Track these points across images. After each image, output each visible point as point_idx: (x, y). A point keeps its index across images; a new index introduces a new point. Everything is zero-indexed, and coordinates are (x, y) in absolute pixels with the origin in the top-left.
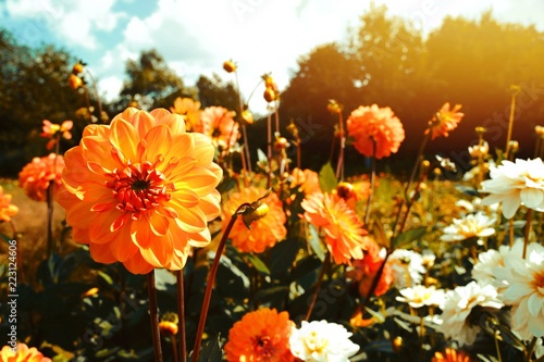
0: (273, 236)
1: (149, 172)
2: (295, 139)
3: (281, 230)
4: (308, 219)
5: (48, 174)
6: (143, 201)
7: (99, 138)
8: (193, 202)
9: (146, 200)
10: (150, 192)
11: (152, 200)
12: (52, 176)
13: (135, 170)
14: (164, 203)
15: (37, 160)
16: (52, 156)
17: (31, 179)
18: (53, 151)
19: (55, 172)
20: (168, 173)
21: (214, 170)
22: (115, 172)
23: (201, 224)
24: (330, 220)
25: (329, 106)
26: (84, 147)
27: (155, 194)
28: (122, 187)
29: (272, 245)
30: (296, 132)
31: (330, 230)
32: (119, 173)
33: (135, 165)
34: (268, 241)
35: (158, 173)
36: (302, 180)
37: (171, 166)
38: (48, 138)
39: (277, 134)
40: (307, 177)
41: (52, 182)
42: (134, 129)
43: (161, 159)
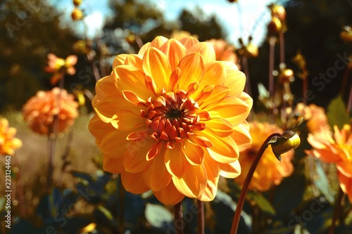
0: (279, 173)
1: (184, 101)
2: (301, 72)
3: (287, 167)
4: (317, 155)
5: (52, 108)
6: (178, 130)
7: (131, 67)
8: (226, 131)
9: (181, 129)
10: (185, 121)
11: (187, 129)
12: (56, 111)
13: (169, 99)
14: (198, 132)
15: (41, 94)
16: (56, 91)
17: (36, 114)
18: (57, 85)
19: (59, 107)
20: (201, 101)
21: (244, 99)
22: (150, 100)
23: (233, 154)
24: (342, 156)
25: (343, 34)
26: (117, 76)
27: (190, 123)
28: (157, 115)
29: (277, 182)
30: (303, 63)
31: (343, 167)
32: (154, 101)
33: (168, 94)
34: (274, 178)
35: (193, 102)
36: (308, 116)
37: (204, 94)
38: (52, 73)
39: (282, 66)
40: (313, 113)
41: (55, 117)
42: (165, 57)
43: (195, 87)
